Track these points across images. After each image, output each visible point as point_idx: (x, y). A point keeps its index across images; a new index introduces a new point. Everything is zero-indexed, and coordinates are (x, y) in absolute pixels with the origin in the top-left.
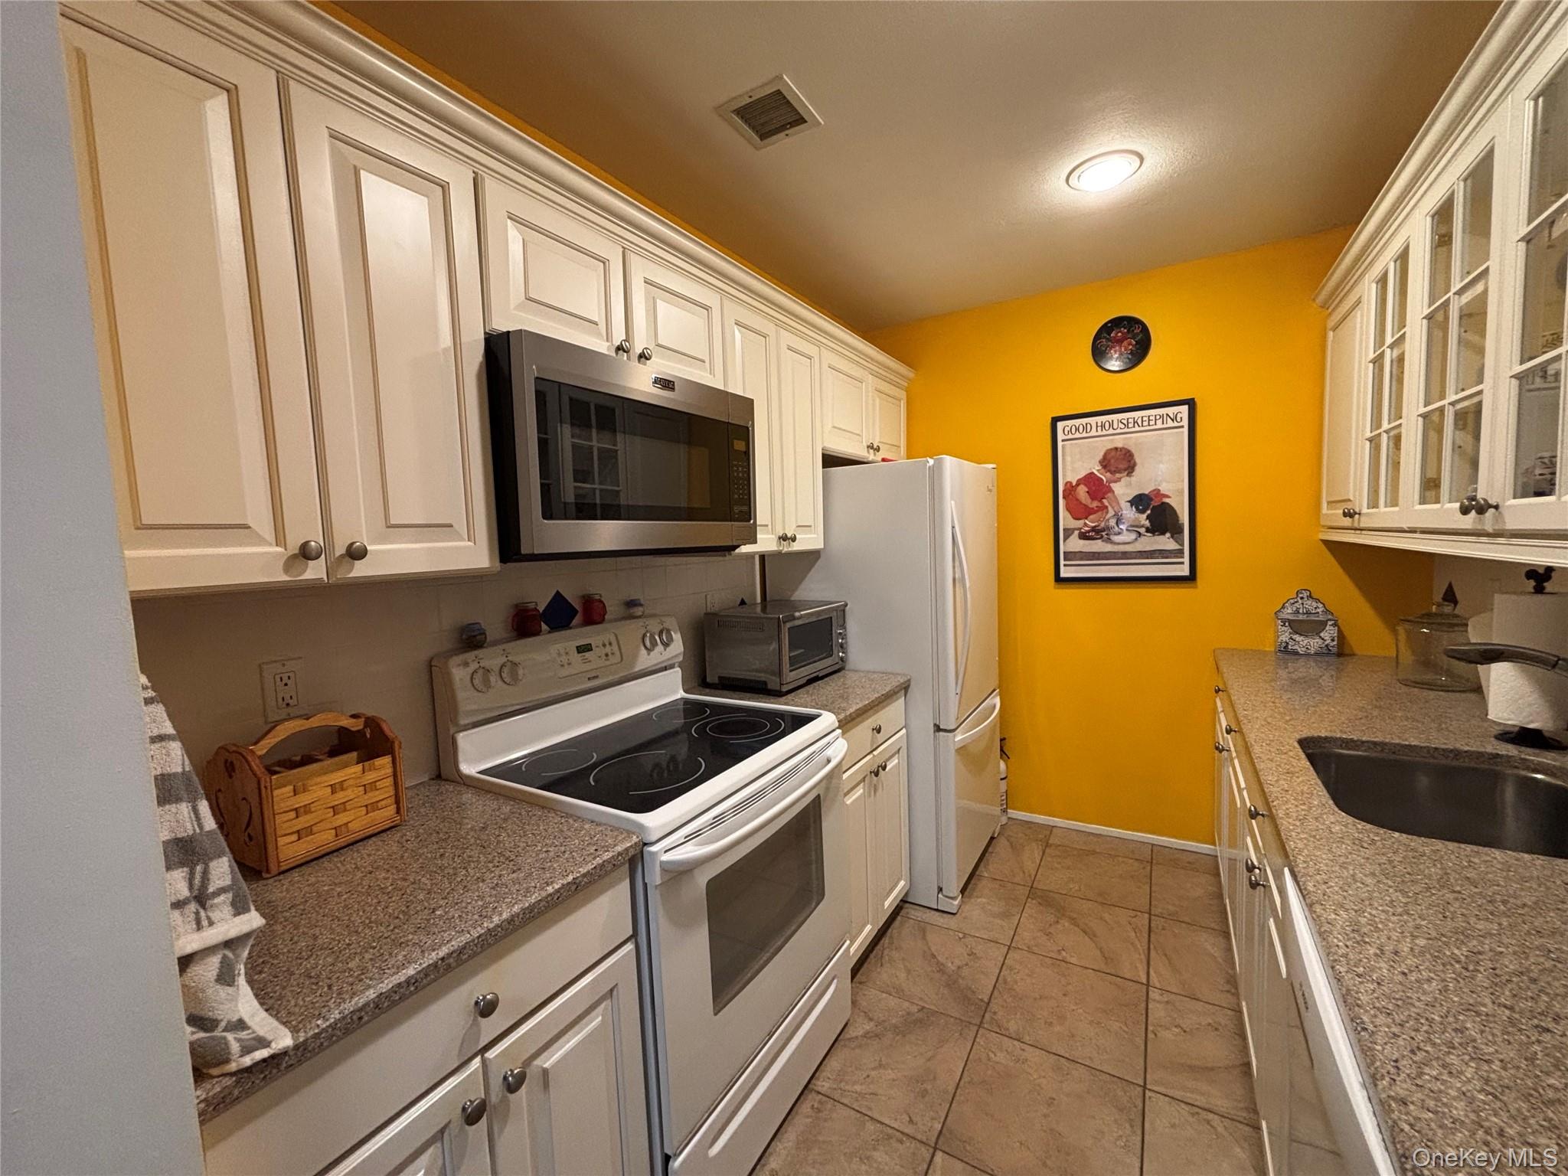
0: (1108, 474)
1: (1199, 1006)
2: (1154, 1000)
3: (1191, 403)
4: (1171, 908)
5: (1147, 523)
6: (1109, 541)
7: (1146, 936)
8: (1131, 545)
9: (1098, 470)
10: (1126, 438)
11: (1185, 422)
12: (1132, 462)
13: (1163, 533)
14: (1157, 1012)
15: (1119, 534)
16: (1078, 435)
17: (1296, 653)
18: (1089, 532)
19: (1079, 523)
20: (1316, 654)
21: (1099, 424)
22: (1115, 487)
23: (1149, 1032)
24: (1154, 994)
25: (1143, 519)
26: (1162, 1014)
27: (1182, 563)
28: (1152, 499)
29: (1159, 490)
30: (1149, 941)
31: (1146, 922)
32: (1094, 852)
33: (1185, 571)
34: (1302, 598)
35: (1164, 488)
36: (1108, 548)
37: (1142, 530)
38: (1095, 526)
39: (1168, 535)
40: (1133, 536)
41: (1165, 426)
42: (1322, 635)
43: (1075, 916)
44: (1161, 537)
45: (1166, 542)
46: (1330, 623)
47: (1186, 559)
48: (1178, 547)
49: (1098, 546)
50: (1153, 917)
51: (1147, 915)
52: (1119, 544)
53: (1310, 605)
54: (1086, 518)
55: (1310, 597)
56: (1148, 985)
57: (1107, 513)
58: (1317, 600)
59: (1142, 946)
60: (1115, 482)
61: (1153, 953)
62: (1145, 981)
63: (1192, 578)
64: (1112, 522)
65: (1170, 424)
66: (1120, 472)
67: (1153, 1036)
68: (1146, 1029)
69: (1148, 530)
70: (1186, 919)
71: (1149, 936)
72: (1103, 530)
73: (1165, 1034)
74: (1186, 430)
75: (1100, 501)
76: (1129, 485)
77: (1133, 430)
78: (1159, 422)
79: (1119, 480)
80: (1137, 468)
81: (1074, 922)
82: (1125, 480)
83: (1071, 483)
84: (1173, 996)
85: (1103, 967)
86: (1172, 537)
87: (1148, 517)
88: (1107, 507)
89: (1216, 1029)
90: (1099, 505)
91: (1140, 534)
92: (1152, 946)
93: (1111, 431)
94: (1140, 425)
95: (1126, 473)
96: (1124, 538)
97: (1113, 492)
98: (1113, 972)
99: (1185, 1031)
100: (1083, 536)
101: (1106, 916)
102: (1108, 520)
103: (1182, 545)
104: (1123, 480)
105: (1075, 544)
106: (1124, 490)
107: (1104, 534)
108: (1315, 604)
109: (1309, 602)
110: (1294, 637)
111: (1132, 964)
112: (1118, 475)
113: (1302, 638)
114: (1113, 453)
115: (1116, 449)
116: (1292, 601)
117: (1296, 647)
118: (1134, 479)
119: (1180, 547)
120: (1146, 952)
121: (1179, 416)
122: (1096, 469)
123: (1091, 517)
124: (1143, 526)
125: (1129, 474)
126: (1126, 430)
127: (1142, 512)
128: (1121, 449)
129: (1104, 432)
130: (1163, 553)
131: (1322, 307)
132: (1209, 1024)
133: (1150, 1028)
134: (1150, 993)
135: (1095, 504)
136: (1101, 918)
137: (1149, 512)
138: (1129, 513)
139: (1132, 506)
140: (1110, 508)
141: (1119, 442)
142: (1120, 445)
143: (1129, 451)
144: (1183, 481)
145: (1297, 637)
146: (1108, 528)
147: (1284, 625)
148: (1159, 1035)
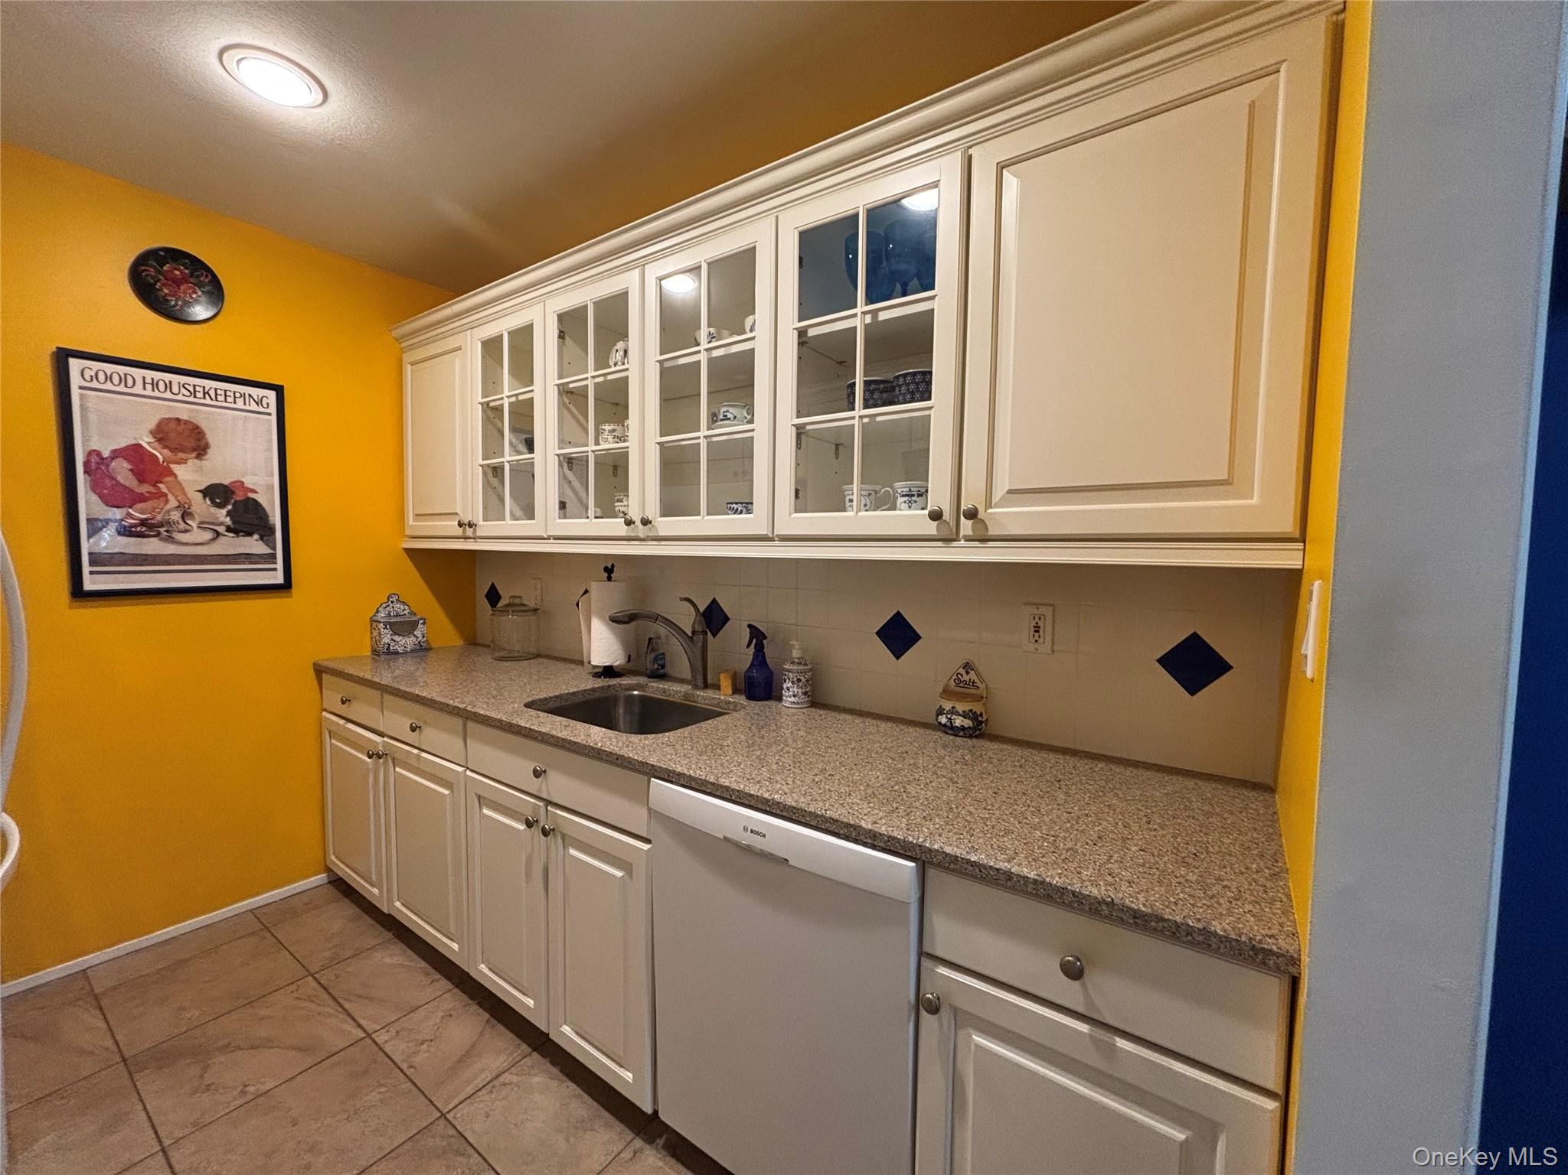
0: (166, 452)
1: (421, 1012)
2: (386, 1042)
3: (279, 390)
4: (327, 954)
5: (228, 521)
6: (170, 539)
7: (327, 997)
8: (205, 547)
9: (148, 443)
10: (193, 410)
11: (273, 409)
12: (202, 443)
13: (250, 534)
14: (398, 1048)
15: (186, 531)
16: (108, 386)
17: (397, 653)
18: (136, 526)
19: (117, 514)
20: (412, 651)
21: (149, 380)
22: (179, 470)
23: (405, 1070)
24: (381, 1038)
25: (222, 515)
26: (403, 1046)
27: (275, 569)
28: (233, 493)
29: (243, 483)
30: (335, 999)
31: (314, 984)
32: (182, 963)
33: (279, 578)
34: (392, 602)
35: (249, 482)
36: (170, 549)
37: (222, 529)
38: (146, 519)
39: (256, 536)
40: (208, 536)
41: (247, 407)
42: (415, 633)
43: (225, 1041)
44: (248, 538)
45: (253, 545)
46: (421, 622)
47: (280, 564)
48: (266, 550)
49: (152, 546)
50: (317, 976)
51: (310, 979)
52: (186, 544)
53: (399, 607)
54: (130, 507)
55: (398, 601)
56: (369, 1035)
57: (167, 502)
58: (404, 603)
59: (330, 1008)
60: (179, 463)
61: (347, 1005)
62: (363, 1035)
63: (287, 586)
64: (176, 516)
65: (254, 407)
66: (183, 451)
67: (412, 1070)
68: (402, 1070)
69: (229, 529)
70: (349, 953)
71: (329, 993)
72: (161, 525)
73: (418, 1060)
74: (274, 418)
75: (154, 485)
76: (199, 470)
77: (202, 401)
78: (240, 402)
79: (184, 461)
80: (210, 451)
81: (226, 1049)
82: (192, 463)
83: (98, 454)
84: (397, 1023)
85: (310, 1061)
86: (261, 539)
87: (229, 514)
88: (166, 495)
89: (451, 1016)
90: (152, 489)
91: (218, 534)
92: (340, 1000)
93: (168, 395)
94: (213, 396)
95: (194, 455)
96: (195, 539)
97: (176, 476)
98: (324, 1055)
99: (431, 1040)
100: (126, 532)
101: (263, 1012)
102: (168, 511)
103: (274, 548)
104: (190, 462)
105: (108, 541)
106: (191, 475)
107: (162, 530)
108: (402, 607)
109: (398, 606)
110: (394, 638)
111: (335, 1031)
112: (181, 455)
113: (401, 638)
114: (172, 425)
115: (178, 420)
116: (384, 605)
117: (397, 647)
118: (205, 463)
119: (272, 552)
120: (340, 1009)
121: (265, 401)
122: (146, 441)
123: (139, 506)
124: (222, 524)
125: (199, 457)
126: (192, 399)
127: (220, 506)
128: (186, 422)
129: (156, 394)
130: (249, 558)
131: (397, 340)
132: (443, 1017)
133: (404, 1066)
134: (376, 1039)
135: (145, 489)
136: (263, 1019)
137: (230, 507)
138: (201, 506)
139: (205, 497)
140: (170, 497)
141: (183, 412)
142: (184, 417)
143: (197, 427)
144: (272, 475)
145: (396, 638)
146: (167, 523)
147: (386, 628)
148: (415, 1064)
